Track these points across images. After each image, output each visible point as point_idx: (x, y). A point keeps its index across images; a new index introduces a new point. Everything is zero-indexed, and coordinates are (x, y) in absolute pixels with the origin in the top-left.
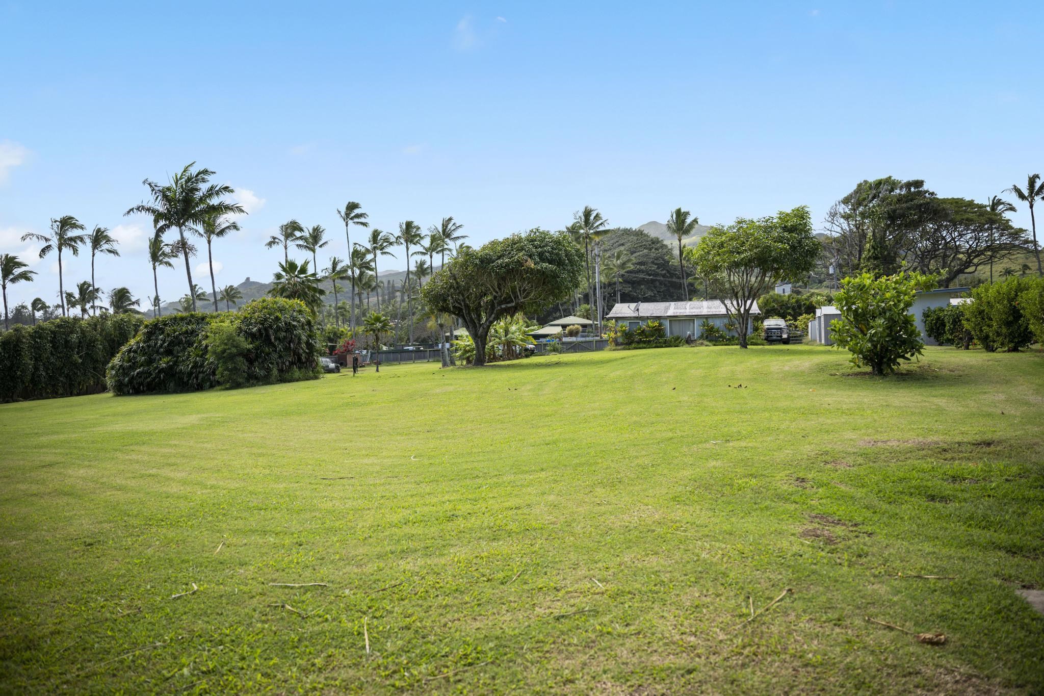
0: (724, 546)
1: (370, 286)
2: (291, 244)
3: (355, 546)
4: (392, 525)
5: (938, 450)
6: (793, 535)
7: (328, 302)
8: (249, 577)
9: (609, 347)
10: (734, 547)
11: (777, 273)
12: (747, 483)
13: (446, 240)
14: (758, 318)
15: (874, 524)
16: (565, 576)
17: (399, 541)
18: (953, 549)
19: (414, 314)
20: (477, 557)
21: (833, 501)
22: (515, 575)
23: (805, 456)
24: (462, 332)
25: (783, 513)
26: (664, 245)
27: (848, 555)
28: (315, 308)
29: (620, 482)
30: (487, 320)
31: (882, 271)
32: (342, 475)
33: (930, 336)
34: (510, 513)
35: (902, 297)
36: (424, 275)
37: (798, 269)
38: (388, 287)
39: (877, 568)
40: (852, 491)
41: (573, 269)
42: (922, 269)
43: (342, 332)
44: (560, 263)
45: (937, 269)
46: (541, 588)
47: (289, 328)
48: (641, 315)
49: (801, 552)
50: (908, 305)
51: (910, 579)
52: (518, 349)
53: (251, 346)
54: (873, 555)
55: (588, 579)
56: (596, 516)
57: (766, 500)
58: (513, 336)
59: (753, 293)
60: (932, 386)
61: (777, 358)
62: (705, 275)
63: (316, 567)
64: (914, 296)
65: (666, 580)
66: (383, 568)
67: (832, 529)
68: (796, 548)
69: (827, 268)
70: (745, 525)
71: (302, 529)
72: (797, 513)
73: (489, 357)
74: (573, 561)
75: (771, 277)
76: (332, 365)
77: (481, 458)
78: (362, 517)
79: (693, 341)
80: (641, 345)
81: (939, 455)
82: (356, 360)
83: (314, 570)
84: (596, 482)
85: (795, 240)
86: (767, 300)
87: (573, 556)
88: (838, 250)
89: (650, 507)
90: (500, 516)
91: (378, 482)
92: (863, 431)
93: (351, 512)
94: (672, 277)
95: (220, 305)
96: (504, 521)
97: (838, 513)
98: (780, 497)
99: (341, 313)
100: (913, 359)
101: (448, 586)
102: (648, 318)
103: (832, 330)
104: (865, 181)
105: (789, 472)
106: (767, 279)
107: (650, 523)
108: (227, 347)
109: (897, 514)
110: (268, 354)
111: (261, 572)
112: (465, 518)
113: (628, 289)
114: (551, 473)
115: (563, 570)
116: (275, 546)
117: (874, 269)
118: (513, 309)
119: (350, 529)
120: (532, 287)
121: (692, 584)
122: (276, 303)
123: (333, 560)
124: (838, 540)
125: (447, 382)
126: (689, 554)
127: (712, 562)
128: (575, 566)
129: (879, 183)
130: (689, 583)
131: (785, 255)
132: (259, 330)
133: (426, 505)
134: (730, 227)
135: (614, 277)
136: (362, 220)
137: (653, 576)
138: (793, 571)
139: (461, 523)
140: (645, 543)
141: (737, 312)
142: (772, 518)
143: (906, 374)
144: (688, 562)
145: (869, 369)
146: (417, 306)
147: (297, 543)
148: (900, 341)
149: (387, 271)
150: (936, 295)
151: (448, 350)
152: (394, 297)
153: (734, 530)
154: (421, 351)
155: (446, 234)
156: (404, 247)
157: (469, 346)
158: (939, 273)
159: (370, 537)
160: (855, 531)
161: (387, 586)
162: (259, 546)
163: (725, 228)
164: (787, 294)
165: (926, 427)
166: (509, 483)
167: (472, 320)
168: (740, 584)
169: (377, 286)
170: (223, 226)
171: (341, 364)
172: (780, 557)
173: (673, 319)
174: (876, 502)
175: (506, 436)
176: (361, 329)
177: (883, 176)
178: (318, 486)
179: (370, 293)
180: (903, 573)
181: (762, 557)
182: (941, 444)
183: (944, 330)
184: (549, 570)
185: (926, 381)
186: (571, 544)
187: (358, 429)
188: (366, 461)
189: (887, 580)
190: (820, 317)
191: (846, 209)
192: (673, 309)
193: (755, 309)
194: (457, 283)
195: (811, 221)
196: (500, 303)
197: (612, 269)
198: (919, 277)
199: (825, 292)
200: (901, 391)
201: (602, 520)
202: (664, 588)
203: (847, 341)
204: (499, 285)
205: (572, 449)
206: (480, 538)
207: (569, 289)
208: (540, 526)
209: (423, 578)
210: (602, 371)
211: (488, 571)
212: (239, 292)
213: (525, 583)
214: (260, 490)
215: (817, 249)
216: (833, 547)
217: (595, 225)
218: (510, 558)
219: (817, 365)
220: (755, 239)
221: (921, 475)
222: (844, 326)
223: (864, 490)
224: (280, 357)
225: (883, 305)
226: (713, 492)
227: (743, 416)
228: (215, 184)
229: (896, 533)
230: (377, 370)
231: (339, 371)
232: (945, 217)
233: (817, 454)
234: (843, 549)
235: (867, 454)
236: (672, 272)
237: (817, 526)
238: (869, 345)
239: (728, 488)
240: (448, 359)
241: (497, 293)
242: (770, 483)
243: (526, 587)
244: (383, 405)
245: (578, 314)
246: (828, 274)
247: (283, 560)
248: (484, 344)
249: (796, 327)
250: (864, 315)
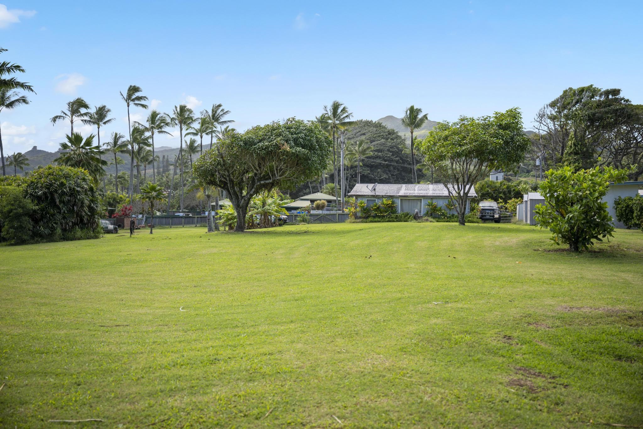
0: (443, 391)
1: (147, 160)
2: (77, 120)
3: (129, 385)
4: (162, 367)
5: (625, 317)
6: (501, 383)
7: (110, 172)
8: (29, 415)
9: (349, 220)
10: (451, 392)
11: (492, 164)
12: (462, 338)
13: (215, 123)
14: (475, 200)
15: (569, 378)
16: (310, 413)
17: (168, 381)
18: (637, 402)
19: (185, 185)
20: (235, 395)
21: (535, 356)
22: (268, 411)
23: (512, 318)
24: (227, 203)
25: (492, 365)
26: (399, 136)
27: (547, 403)
28: (98, 176)
29: (357, 334)
30: (247, 194)
31: (581, 165)
32: (119, 323)
33: (620, 220)
34: (265, 358)
35: (597, 188)
36: (194, 153)
37: (510, 161)
38: (163, 161)
39: (571, 415)
40: (551, 348)
41: (322, 153)
42: (615, 164)
43: (121, 198)
44: (311, 148)
45: (629, 164)
46: (290, 423)
47: (73, 193)
48: (377, 194)
49: (508, 399)
50: (602, 194)
51: (600, 426)
52: (273, 219)
53: (37, 207)
54: (569, 404)
55: (329, 416)
56: (337, 362)
57: (478, 353)
58: (268, 208)
59: (471, 179)
60: (620, 263)
61: (490, 234)
62: (432, 163)
63: (93, 405)
64: (607, 187)
65: (394, 418)
66: (154, 405)
67: (534, 380)
68: (503, 395)
69: (535, 160)
70: (461, 374)
71: (80, 370)
72: (504, 365)
73: (248, 224)
74: (317, 401)
75: (487, 167)
76: (111, 227)
77: (240, 311)
78: (135, 360)
79: (419, 217)
80: (376, 219)
81: (625, 322)
82: (133, 223)
83: (91, 407)
84: (337, 334)
85: (508, 137)
86: (483, 186)
87: (317, 396)
88: (545, 146)
89: (382, 356)
90: (256, 361)
91: (150, 329)
92: (561, 299)
93: (126, 356)
94: (404, 163)
95: (7, 169)
96: (259, 365)
97: (539, 367)
98: (490, 351)
99: (120, 181)
100: (605, 239)
101: (210, 420)
102: (383, 197)
103: (537, 212)
104: (569, 88)
105: (497, 330)
106: (483, 168)
107: (382, 369)
108: (14, 207)
109: (589, 370)
110: (53, 215)
111: (40, 410)
112: (226, 361)
113: (367, 172)
114: (299, 325)
115: (308, 408)
116: (55, 386)
117: (574, 163)
118: (270, 185)
119: (124, 371)
120: (287, 167)
121: (416, 423)
122: (61, 170)
123: (109, 398)
124: (539, 390)
125: (212, 244)
126: (414, 397)
127: (433, 404)
128: (319, 405)
129: (582, 90)
130: (413, 422)
131: (499, 149)
132: (45, 193)
133: (192, 350)
134: (454, 124)
135: (355, 161)
136: (142, 102)
137: (383, 415)
138: (501, 414)
139: (222, 366)
140: (377, 386)
141: (457, 195)
142: (483, 369)
143: (599, 252)
144: (413, 404)
145: (567, 246)
146: (187, 178)
147: (76, 383)
148: (594, 224)
149: (162, 147)
150: (626, 186)
151: (214, 217)
152: (168, 170)
153: (452, 377)
154: (190, 217)
155: (215, 118)
156: (178, 127)
157: (231, 214)
158: (629, 168)
159: (143, 377)
160: (554, 383)
161: (157, 421)
162: (39, 386)
163: (450, 125)
164: (499, 181)
165: (615, 297)
166: (263, 333)
167: (235, 193)
168: (457, 424)
169: (154, 160)
170: (13, 99)
171: (119, 226)
172: (490, 402)
173: (404, 198)
174: (571, 359)
175: (262, 292)
176: (138, 196)
177: (586, 85)
178: (96, 332)
179: (147, 166)
180: (594, 420)
181: (475, 401)
182: (628, 313)
183: (632, 216)
184: (296, 407)
185: (615, 258)
186: (315, 385)
187: (133, 283)
188: (140, 311)
189: (581, 426)
190: (526, 201)
191: (551, 111)
192: (404, 190)
193: (473, 193)
194: (224, 161)
195: (522, 120)
196: (260, 179)
197: (355, 154)
198: (612, 171)
199: (531, 180)
200: (594, 266)
201: (342, 366)
202: (393, 425)
203: (549, 223)
204: (259, 164)
205: (317, 305)
206: (238, 379)
207: (318, 170)
208: (290, 369)
209: (188, 414)
210: (343, 240)
211: (245, 408)
212: (27, 159)
213: (276, 419)
214: (42, 336)
215: (527, 144)
216: (534, 395)
217: (342, 117)
218: (264, 397)
219: (524, 241)
220: (475, 134)
221: (610, 338)
222: (547, 210)
223: (561, 348)
224: (64, 218)
225: (580, 193)
226: (434, 344)
227: (460, 282)
228: (7, 61)
229: (588, 386)
230: (151, 233)
231: (117, 232)
232: (638, 120)
233: (521, 316)
234: (543, 398)
235: (564, 318)
236: (404, 158)
237: (521, 377)
238: (567, 226)
239: (447, 342)
240: (213, 225)
241: (257, 170)
242: (482, 339)
243: (277, 422)
244: (156, 262)
245: (325, 191)
246: (535, 166)
247: (62, 399)
248: (245, 213)
249: (506, 209)
250: (564, 201)
